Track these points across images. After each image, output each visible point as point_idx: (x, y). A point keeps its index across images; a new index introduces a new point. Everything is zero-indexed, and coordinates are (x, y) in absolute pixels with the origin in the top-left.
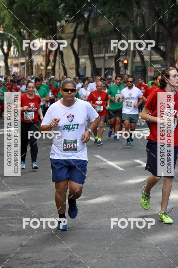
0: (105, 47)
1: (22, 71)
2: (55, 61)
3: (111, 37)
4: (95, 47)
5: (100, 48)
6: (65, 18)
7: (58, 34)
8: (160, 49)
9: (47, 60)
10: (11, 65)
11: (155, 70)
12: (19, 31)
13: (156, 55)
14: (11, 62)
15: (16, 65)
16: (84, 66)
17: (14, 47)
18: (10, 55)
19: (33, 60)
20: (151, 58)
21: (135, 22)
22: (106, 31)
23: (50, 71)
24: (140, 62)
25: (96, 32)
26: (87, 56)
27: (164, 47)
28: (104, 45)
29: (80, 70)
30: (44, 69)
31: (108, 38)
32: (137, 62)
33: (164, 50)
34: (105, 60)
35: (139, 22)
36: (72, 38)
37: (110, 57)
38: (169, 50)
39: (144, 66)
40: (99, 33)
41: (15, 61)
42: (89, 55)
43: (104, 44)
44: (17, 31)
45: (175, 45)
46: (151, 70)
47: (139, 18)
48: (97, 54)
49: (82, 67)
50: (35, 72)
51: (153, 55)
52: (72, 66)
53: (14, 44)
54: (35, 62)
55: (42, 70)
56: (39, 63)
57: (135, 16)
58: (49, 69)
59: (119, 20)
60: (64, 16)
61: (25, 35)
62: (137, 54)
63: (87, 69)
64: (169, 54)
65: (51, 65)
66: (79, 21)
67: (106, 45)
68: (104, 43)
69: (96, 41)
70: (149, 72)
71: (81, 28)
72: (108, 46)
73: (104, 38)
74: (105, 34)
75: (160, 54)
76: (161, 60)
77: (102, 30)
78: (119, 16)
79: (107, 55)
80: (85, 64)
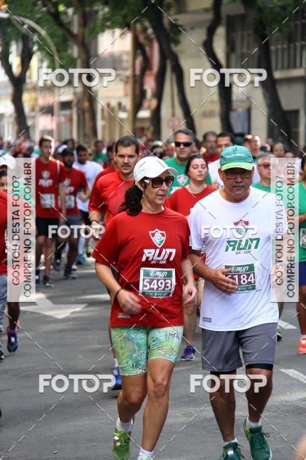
1: (66, 127)
2: (159, 95)
4: (277, 50)
5: (292, 51)
7: (168, 16)
9: (138, 92)
10: (33, 110)
12: (52, 10)
14: (32, 103)
15: (49, 110)
16: (246, 105)
17: (40, 57)
18: (28, 81)
19: (96, 92)
23: (147, 125)
25: (280, 3)
29: (234, 117)
30: (127, 119)
36: (208, 24)
41: (44, 98)
43: (302, 40)
44: (48, 12)
48: (283, 68)
49: (240, 110)
50: (103, 127)
52: (209, 107)
53: (39, 49)
54: (104, 98)
55: (121, 120)
56: (114, 103)
58: (143, 120)
61: (70, 23)
63: (254, 113)
65: (149, 107)
80: (248, 99)
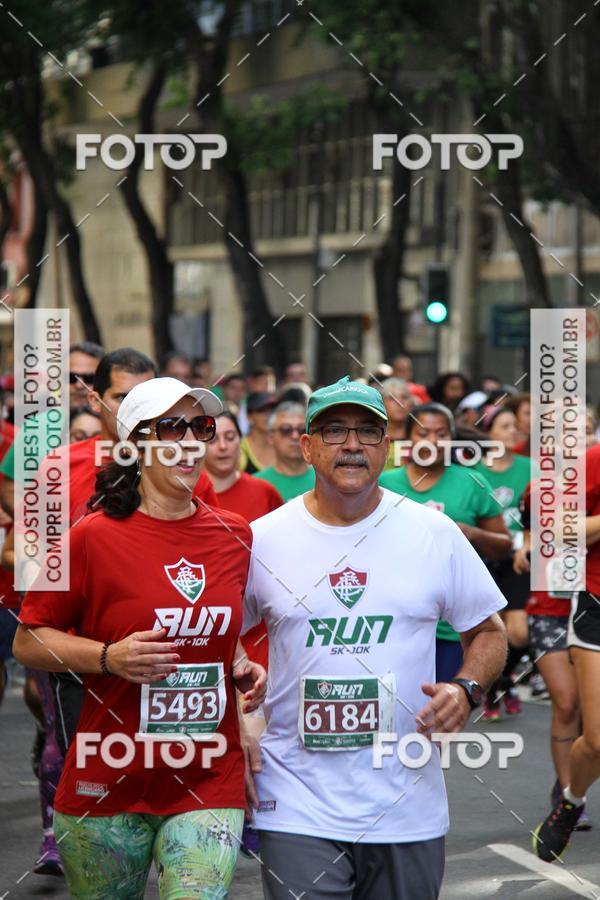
0: (320, 197)
2: (33, 281)
4: (261, 202)
5: (290, 206)
6: (87, 39)
7: (52, 128)
16: (201, 305)
20: (579, 259)
21: (487, 55)
22: (323, 111)
24: (517, 282)
25: (269, 111)
26: (218, 251)
28: (313, 188)
29: (178, 326)
31: (337, 151)
32: (504, 283)
34: (319, 271)
35: (507, 60)
37: (348, 256)
40: (287, 122)
42: (227, 242)
43: (311, 182)
47: (508, 36)
48: (272, 235)
49: (190, 314)
51: (594, 242)
52: (130, 306)
57: (484, 20)
59: (393, 47)
60: (86, 25)
62: (502, 238)
63: (217, 321)
65: (13, 303)
66: (169, 54)
67: (328, 187)
68: (314, 177)
69: (268, 163)
71: (182, 90)
72: (336, 193)
73: (314, 147)
74: (319, 125)
77: (299, 104)
78: (397, 26)
79: (331, 242)
80: (207, 292)
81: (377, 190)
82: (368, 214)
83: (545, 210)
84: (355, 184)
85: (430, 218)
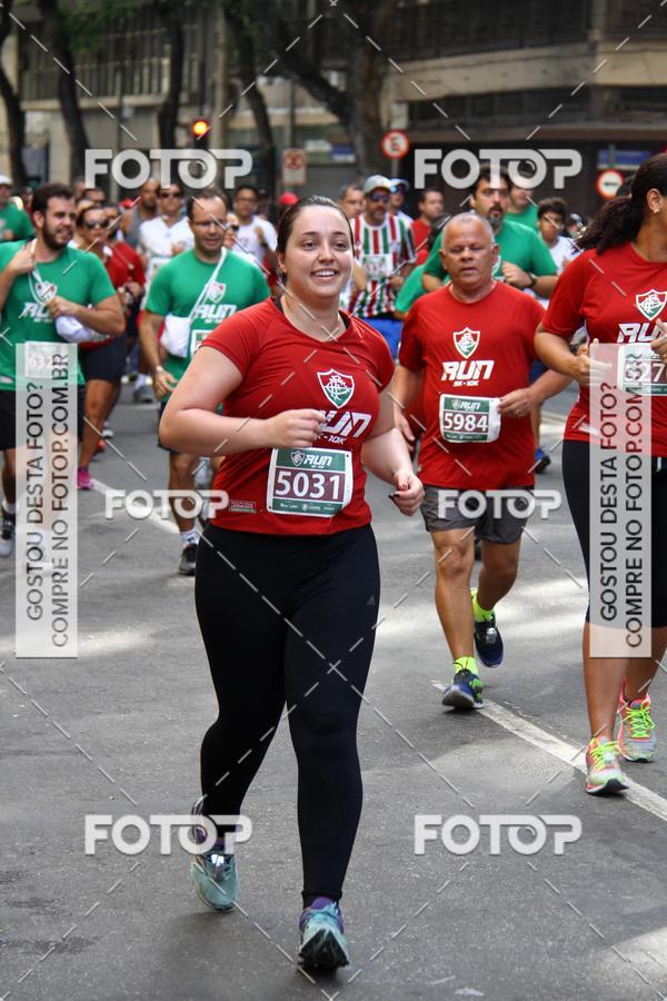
0: (123, 69)
3: (146, 32)
4: (83, 71)
5: (102, 74)
8: (325, 84)
11: (310, 160)
13: (314, 106)
16: (43, 140)
20: (293, 116)
22: (125, 11)
24: (252, 130)
25: (89, 10)
26: (54, 104)
27: (343, 76)
28: (118, 63)
29: (27, 154)
31: (134, 38)
32: (243, 132)
33: (342, 88)
34: (122, 120)
37: (141, 110)
38: (359, 86)
39: (267, 147)
40: (100, 18)
42: (61, 97)
43: (116, 59)
45: (381, 69)
46: (294, 160)
49: (35, 146)
51: (302, 105)
62: (243, 102)
63: (53, 151)
64: (359, 104)
67: (127, 63)
68: (119, 56)
69: (88, 45)
70: (289, 166)
72: (133, 67)
73: (118, 35)
74: (122, 21)
75: (327, 100)
76: (332, 125)
77: (108, 5)
79: (130, 101)
80: (47, 132)
81: (160, 66)
82: (155, 82)
83: (270, 83)
84: (146, 61)
85: (195, 86)
